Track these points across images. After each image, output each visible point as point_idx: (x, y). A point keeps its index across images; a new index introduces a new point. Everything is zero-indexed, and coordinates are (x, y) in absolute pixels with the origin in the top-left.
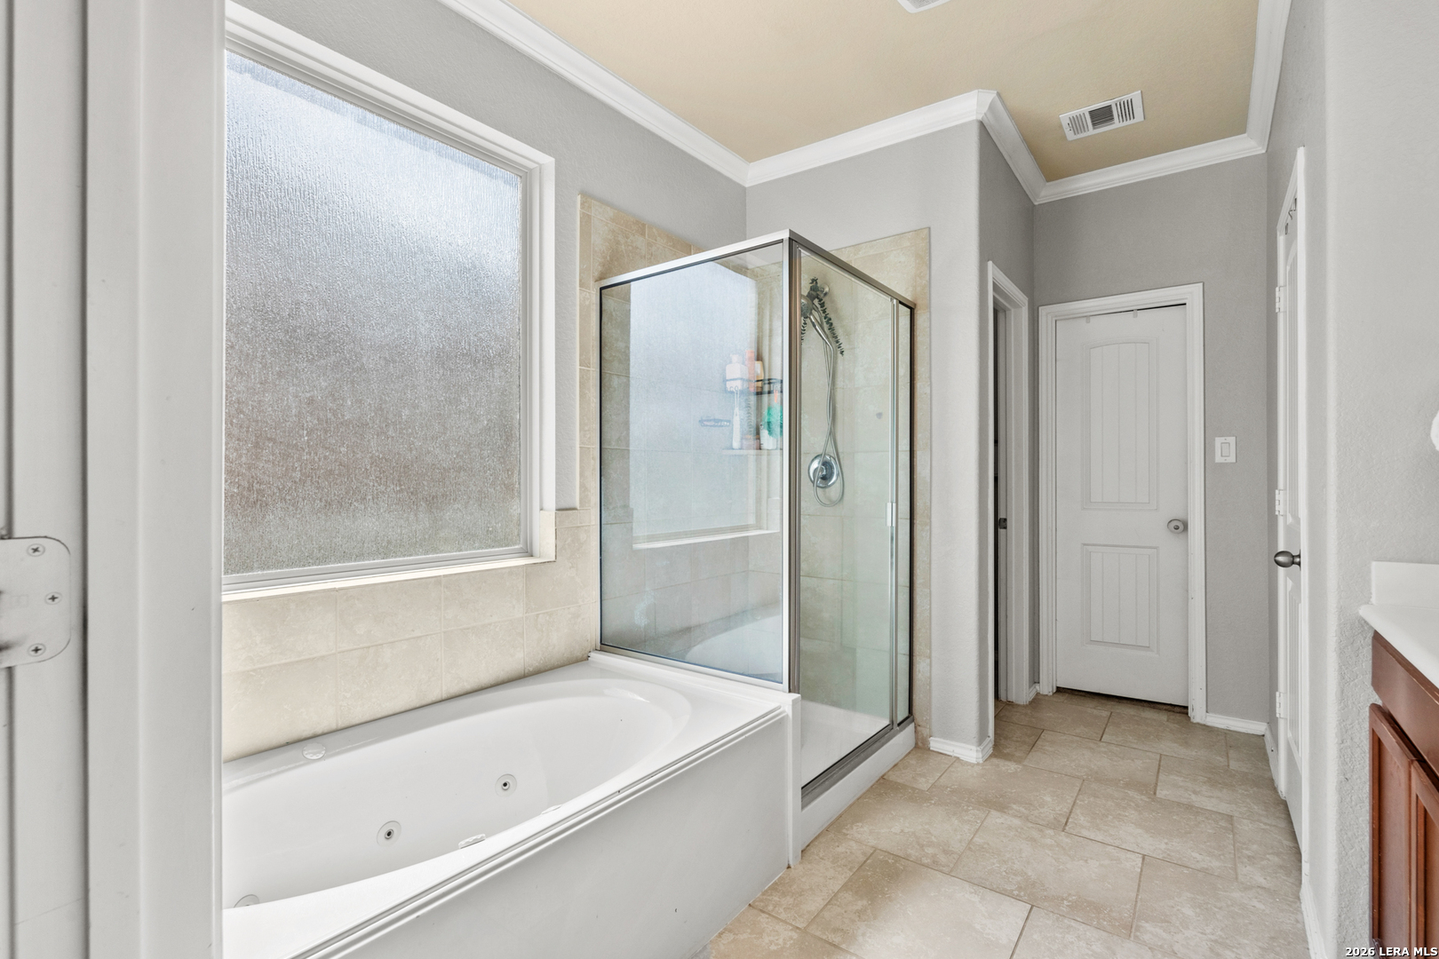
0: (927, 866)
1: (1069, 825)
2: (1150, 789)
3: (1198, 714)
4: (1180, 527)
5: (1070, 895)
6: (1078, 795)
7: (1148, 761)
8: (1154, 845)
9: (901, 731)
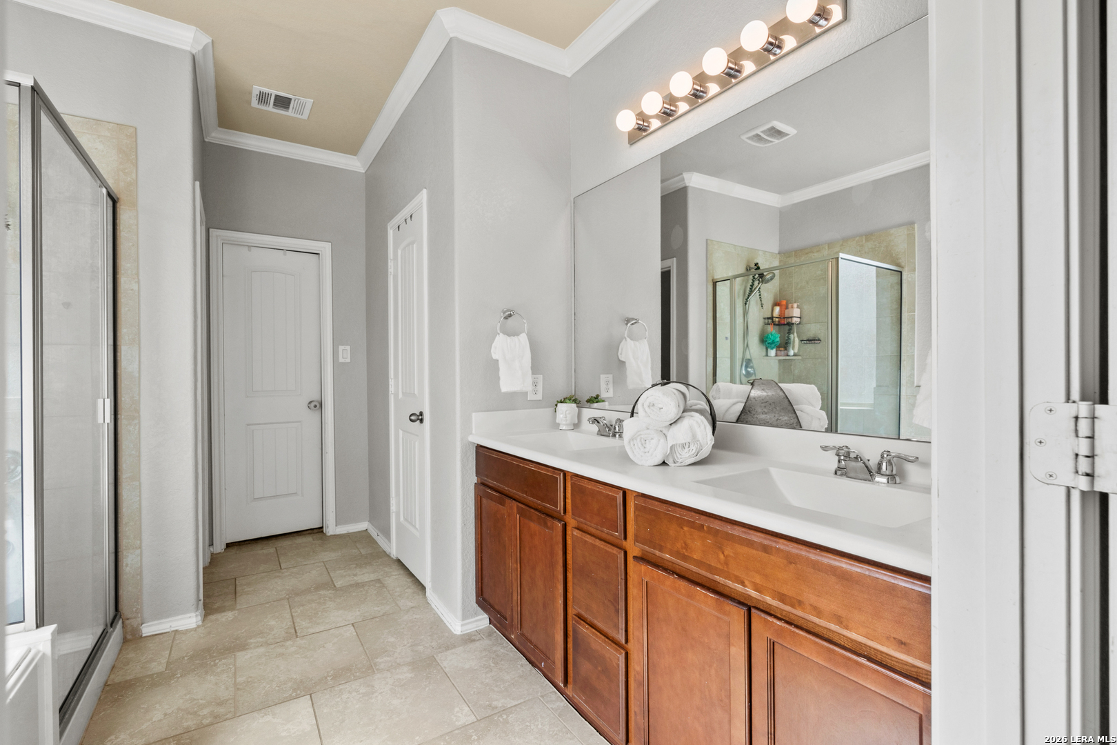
0: (212, 724)
1: (299, 632)
2: (330, 585)
3: (332, 529)
4: (318, 405)
5: (328, 672)
6: (291, 610)
7: (318, 569)
8: (353, 615)
9: (114, 631)
